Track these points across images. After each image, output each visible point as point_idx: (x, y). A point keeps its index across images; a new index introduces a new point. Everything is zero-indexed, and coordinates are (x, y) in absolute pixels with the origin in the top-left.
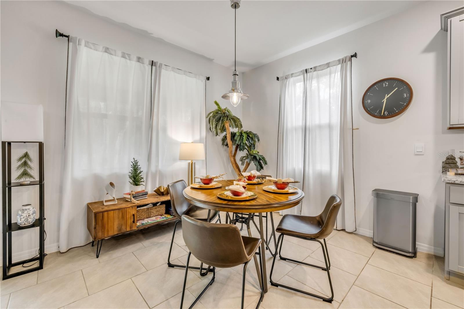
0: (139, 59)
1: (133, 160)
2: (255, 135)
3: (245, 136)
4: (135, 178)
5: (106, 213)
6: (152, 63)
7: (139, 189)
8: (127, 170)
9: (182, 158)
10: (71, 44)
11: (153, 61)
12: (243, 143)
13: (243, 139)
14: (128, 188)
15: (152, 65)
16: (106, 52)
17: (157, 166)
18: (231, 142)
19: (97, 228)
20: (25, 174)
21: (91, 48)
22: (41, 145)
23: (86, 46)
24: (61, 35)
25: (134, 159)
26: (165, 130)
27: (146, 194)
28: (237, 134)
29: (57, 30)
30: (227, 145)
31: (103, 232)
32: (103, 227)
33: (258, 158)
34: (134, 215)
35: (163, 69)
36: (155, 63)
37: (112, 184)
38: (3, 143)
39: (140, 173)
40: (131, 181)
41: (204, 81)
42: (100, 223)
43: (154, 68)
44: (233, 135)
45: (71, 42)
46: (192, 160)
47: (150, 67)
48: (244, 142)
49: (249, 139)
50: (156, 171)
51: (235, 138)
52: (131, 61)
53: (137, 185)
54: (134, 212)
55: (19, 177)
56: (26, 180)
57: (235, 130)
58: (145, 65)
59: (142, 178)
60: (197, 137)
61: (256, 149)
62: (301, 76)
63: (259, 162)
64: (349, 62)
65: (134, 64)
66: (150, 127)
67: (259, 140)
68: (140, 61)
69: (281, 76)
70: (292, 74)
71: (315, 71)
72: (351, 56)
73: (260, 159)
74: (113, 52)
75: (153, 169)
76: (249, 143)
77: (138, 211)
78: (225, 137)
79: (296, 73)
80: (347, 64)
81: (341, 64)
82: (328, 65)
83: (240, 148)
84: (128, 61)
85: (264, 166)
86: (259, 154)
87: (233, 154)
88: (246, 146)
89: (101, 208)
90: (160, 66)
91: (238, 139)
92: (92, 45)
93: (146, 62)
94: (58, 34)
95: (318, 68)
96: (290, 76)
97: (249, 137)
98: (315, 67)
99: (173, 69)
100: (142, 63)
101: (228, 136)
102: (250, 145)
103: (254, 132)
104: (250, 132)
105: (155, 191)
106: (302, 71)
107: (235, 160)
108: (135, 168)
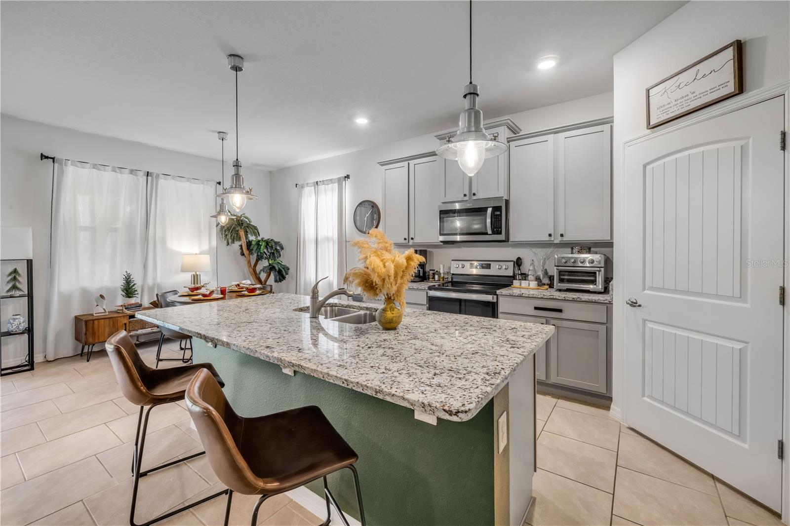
0: (132, 172)
1: (125, 274)
2: (276, 243)
3: (264, 244)
4: (127, 291)
5: (96, 322)
6: (148, 174)
7: (133, 301)
8: (120, 283)
9: (184, 270)
10: (56, 165)
11: (148, 172)
12: (261, 253)
13: (261, 248)
14: (120, 300)
15: (148, 176)
16: (94, 168)
17: (155, 279)
18: (248, 252)
19: (88, 334)
20: (14, 287)
21: (77, 167)
22: (30, 263)
23: (72, 165)
24: (47, 157)
25: (126, 272)
26: (164, 241)
27: (140, 305)
28: (253, 243)
29: (42, 154)
30: (244, 255)
32: (94, 334)
33: (277, 268)
34: (125, 324)
35: (161, 178)
36: (151, 173)
37: (102, 296)
39: (133, 285)
40: (124, 294)
41: (214, 187)
42: (91, 330)
43: (150, 178)
44: (249, 244)
45: (57, 163)
46: (196, 272)
47: (145, 177)
48: (261, 251)
49: (267, 248)
50: (154, 284)
51: (252, 246)
52: (123, 175)
53: (130, 297)
54: (126, 320)
55: (8, 291)
56: (16, 293)
57: (252, 238)
58: (139, 178)
59: (136, 291)
60: (206, 247)
61: (281, 259)
62: (313, 187)
63: (280, 272)
64: (344, 182)
65: (126, 178)
66: (146, 239)
67: (282, 248)
68: (133, 173)
69: (300, 183)
70: (307, 184)
71: (323, 184)
72: (345, 177)
73: (279, 269)
74: (102, 168)
75: (150, 281)
76: (268, 252)
77: (130, 322)
78: (241, 246)
79: (311, 183)
80: (342, 183)
81: (338, 182)
82: (331, 181)
83: (259, 258)
84: (119, 175)
85: (287, 276)
86: (282, 264)
87: (253, 263)
88: (265, 256)
89: (91, 318)
90: (158, 176)
91: (255, 249)
92: (78, 164)
93: (141, 174)
94: (43, 157)
95: (326, 182)
96: (306, 185)
97: (268, 246)
98: (323, 181)
99: (174, 178)
100: (136, 175)
101: (243, 245)
102: (269, 254)
103: (276, 240)
104: (272, 240)
105: (150, 303)
106: (314, 182)
107: (254, 270)
108: (128, 281)
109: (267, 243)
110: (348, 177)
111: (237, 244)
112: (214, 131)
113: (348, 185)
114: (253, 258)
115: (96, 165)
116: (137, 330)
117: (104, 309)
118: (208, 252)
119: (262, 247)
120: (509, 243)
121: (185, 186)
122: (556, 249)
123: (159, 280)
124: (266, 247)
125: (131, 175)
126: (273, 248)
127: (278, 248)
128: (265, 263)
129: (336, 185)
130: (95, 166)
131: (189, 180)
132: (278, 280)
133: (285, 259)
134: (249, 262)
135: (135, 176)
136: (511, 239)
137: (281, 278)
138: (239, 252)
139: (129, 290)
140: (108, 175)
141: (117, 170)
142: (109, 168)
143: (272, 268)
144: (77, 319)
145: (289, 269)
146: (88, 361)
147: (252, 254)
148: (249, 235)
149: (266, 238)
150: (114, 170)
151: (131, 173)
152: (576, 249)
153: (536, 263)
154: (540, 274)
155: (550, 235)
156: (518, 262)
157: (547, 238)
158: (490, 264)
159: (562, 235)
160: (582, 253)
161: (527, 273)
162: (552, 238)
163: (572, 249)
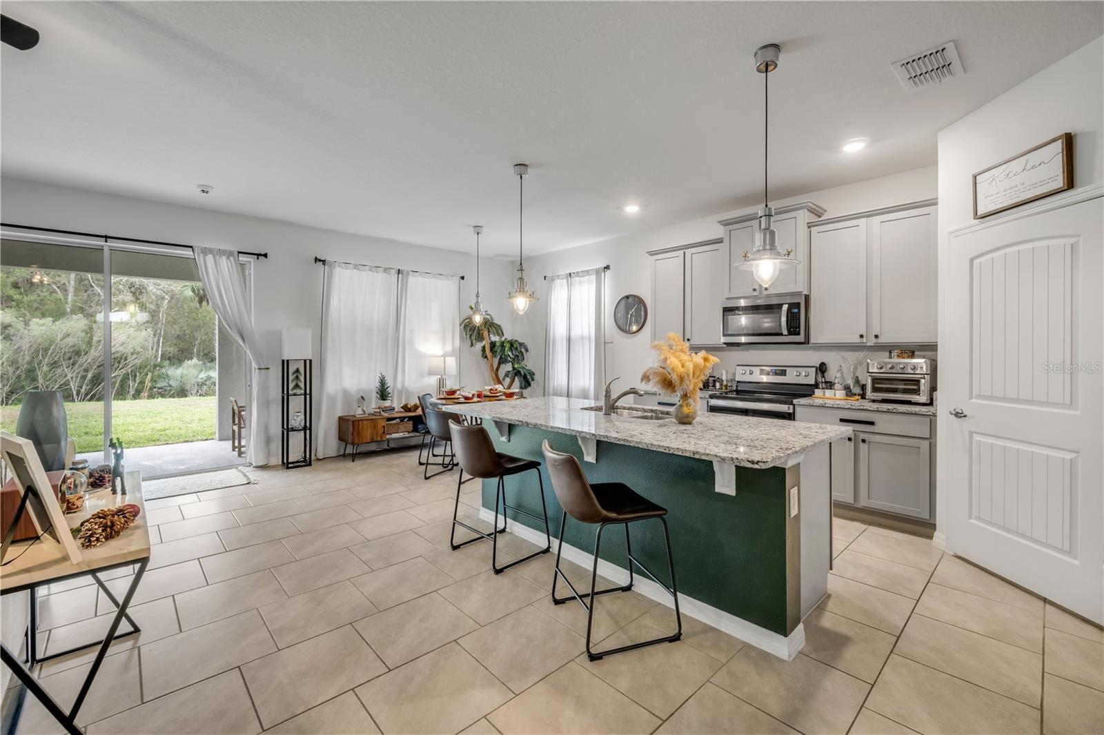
0: (386, 270)
1: (380, 375)
2: (521, 344)
3: (507, 346)
4: (382, 393)
5: (361, 422)
6: (399, 272)
7: (387, 403)
8: (375, 384)
9: (431, 373)
10: (326, 267)
11: (399, 270)
12: (505, 355)
13: (504, 350)
14: (376, 403)
16: (355, 268)
17: (403, 382)
18: (491, 354)
19: (355, 434)
20: (297, 386)
21: (342, 268)
23: (339, 267)
24: (320, 260)
26: (412, 343)
27: (394, 409)
28: (498, 344)
29: (316, 258)
30: (486, 357)
31: (359, 439)
32: (359, 434)
33: (523, 373)
34: (384, 426)
35: (411, 276)
36: (401, 271)
37: (362, 397)
38: (283, 361)
39: (387, 388)
40: (378, 396)
41: (457, 282)
42: (357, 430)
43: (400, 276)
44: (493, 345)
45: (327, 265)
46: (442, 376)
47: (396, 275)
48: (506, 353)
49: (512, 350)
50: (403, 387)
51: (496, 348)
52: (378, 274)
53: (384, 400)
54: (384, 423)
55: (293, 389)
56: (298, 391)
57: (495, 338)
58: (390, 276)
59: (389, 393)
60: (449, 348)
61: (525, 362)
62: (565, 280)
63: (525, 377)
64: (603, 274)
65: (380, 276)
66: (397, 340)
67: (527, 351)
69: (549, 275)
70: (558, 276)
71: (578, 276)
72: (605, 268)
73: (525, 375)
74: (361, 268)
75: (399, 385)
76: (513, 354)
77: (387, 424)
78: (484, 347)
79: (562, 275)
80: (601, 275)
81: (596, 274)
82: (587, 272)
83: (503, 361)
84: (375, 274)
85: (532, 383)
86: (527, 368)
87: (495, 367)
88: (509, 359)
89: (355, 419)
90: (408, 272)
91: (499, 350)
92: (343, 265)
93: (393, 271)
94: (317, 260)
95: (580, 274)
96: (556, 277)
98: (577, 273)
99: (421, 274)
100: (389, 274)
101: (486, 346)
102: (513, 357)
103: (521, 341)
104: (516, 341)
105: (402, 407)
106: (566, 274)
107: (497, 375)
108: (383, 382)
109: (512, 344)
110: (607, 268)
111: (479, 346)
112: (470, 226)
113: (608, 277)
114: (496, 361)
115: (357, 265)
116: (391, 434)
117: (364, 411)
118: (452, 354)
119: (506, 349)
120: (810, 345)
121: (430, 282)
122: (871, 353)
123: (407, 383)
124: (511, 348)
125: (385, 274)
126: (516, 350)
127: (523, 350)
128: (508, 367)
129: (594, 277)
130: (356, 267)
131: (434, 275)
132: (523, 386)
133: (530, 363)
134: (492, 366)
135: (387, 275)
136: (812, 340)
137: (526, 384)
138: (481, 353)
139: (383, 394)
140: (366, 275)
141: (374, 269)
142: (367, 268)
143: (517, 373)
144: (340, 418)
145: (534, 375)
146: (353, 461)
147: (496, 356)
148: (491, 336)
149: (509, 339)
150: (371, 270)
151: (385, 272)
152: (895, 353)
153: (845, 369)
154: (850, 382)
155: (861, 336)
156: (822, 368)
157: (858, 340)
158: (786, 370)
159: (876, 337)
160: (903, 358)
161: (833, 381)
162: (864, 340)
163: (890, 352)
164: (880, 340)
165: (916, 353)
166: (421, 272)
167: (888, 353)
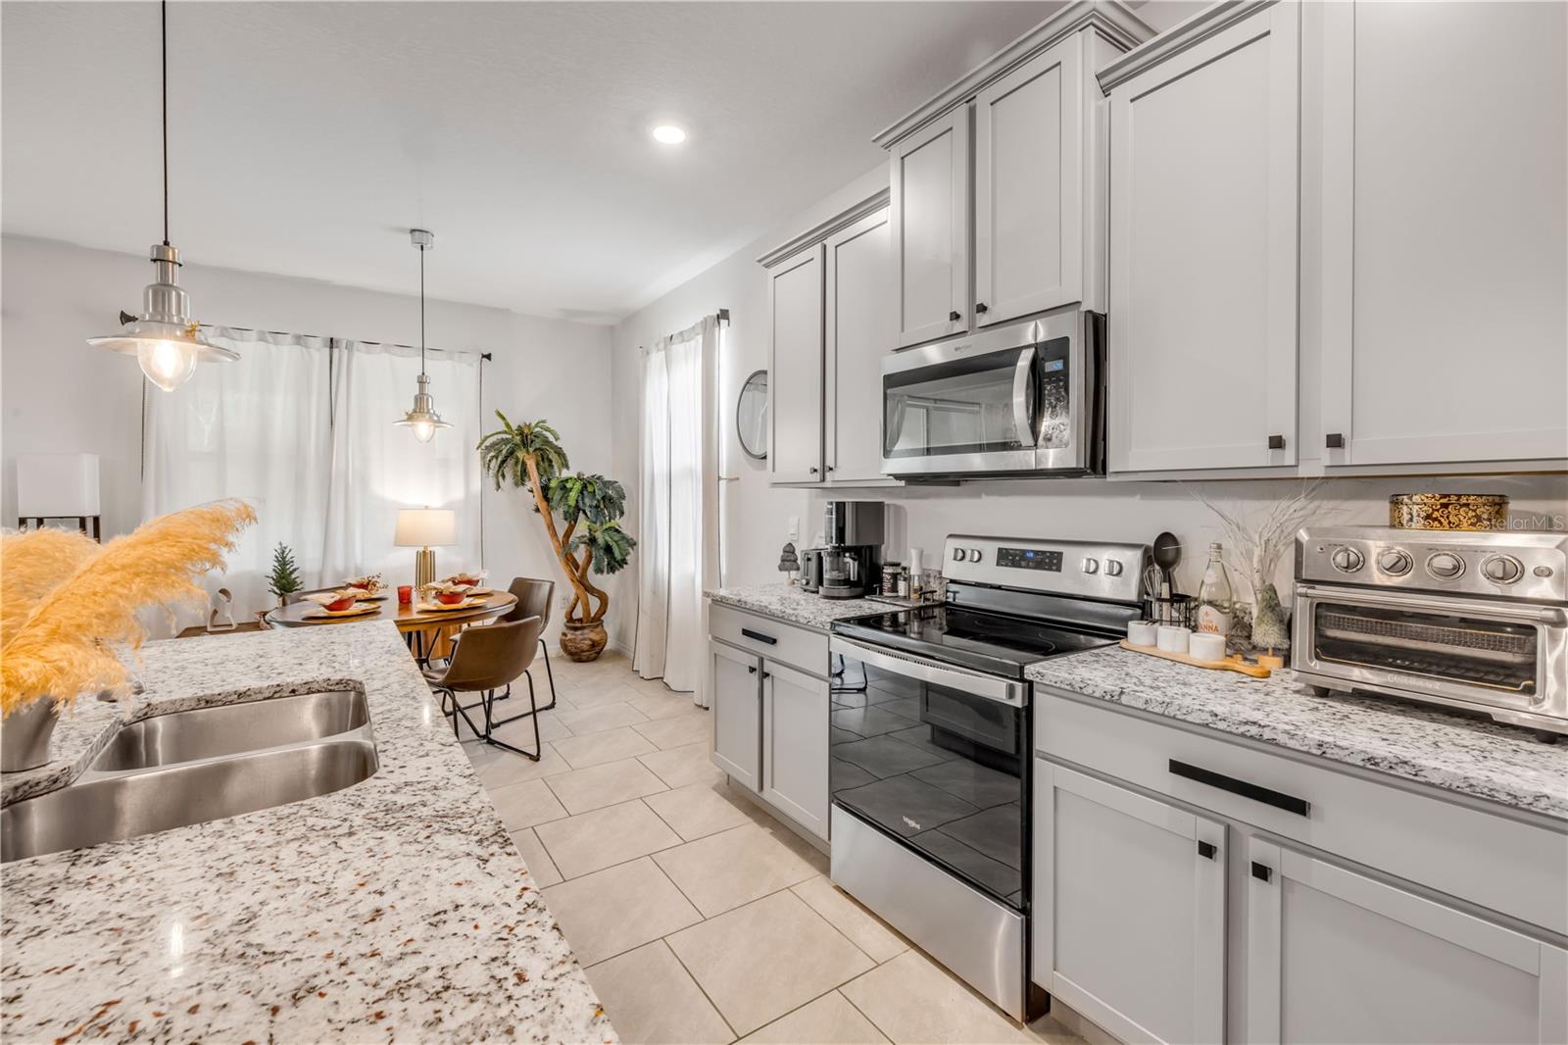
0: (299, 340)
1: (278, 547)
2: (610, 484)
3: (576, 487)
6: (332, 343)
9: (402, 542)
11: (332, 339)
15: (331, 347)
18: (545, 504)
25: (281, 544)
26: (365, 481)
33: (601, 542)
35: (358, 350)
36: (337, 342)
37: (225, 592)
39: (293, 571)
41: (476, 365)
43: (335, 351)
46: (425, 546)
47: (327, 350)
52: (280, 347)
58: (312, 350)
59: (298, 584)
60: (460, 492)
62: (664, 351)
63: (608, 548)
65: (286, 353)
68: (302, 342)
71: (682, 341)
72: (718, 317)
74: (237, 334)
76: (586, 505)
79: (661, 341)
80: (712, 332)
83: (572, 517)
84: (273, 347)
85: (626, 561)
90: (350, 346)
91: (558, 497)
93: (317, 343)
97: (585, 492)
98: (681, 333)
99: (387, 348)
100: (306, 347)
103: (606, 477)
106: (666, 339)
108: (283, 561)
109: (586, 484)
115: (226, 329)
117: (227, 619)
120: (1109, 479)
123: (358, 558)
125: (299, 347)
126: (593, 495)
129: (700, 339)
130: (224, 332)
132: (606, 567)
134: (551, 527)
135: (304, 349)
140: (249, 348)
141: (269, 337)
142: (254, 335)
143: (591, 541)
147: (554, 507)
150: (262, 338)
151: (298, 343)
152: (1416, 505)
153: (1235, 560)
154: (1250, 601)
155: (1277, 443)
156: (1162, 554)
157: (1264, 457)
158: (1061, 553)
159: (1335, 441)
160: (1453, 526)
161: (1194, 595)
162: (1288, 456)
163: (1396, 502)
164: (1350, 456)
165: (1513, 505)
166: (388, 345)
167: (1383, 507)
